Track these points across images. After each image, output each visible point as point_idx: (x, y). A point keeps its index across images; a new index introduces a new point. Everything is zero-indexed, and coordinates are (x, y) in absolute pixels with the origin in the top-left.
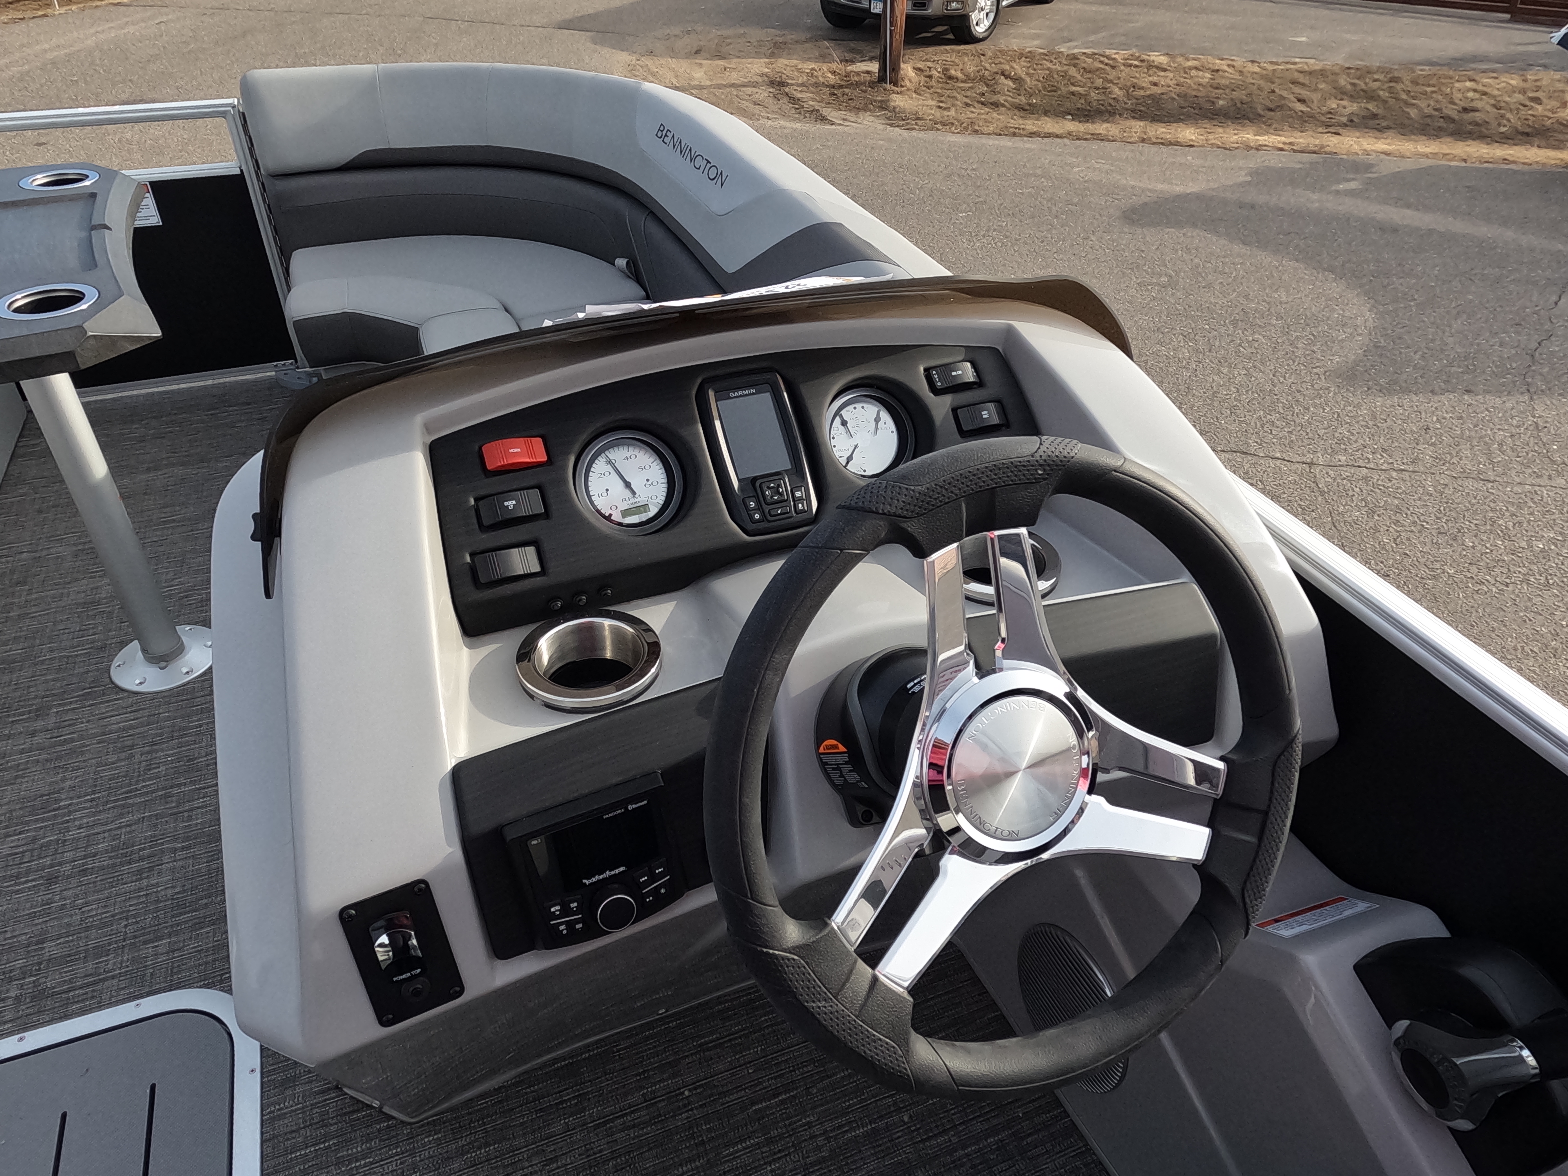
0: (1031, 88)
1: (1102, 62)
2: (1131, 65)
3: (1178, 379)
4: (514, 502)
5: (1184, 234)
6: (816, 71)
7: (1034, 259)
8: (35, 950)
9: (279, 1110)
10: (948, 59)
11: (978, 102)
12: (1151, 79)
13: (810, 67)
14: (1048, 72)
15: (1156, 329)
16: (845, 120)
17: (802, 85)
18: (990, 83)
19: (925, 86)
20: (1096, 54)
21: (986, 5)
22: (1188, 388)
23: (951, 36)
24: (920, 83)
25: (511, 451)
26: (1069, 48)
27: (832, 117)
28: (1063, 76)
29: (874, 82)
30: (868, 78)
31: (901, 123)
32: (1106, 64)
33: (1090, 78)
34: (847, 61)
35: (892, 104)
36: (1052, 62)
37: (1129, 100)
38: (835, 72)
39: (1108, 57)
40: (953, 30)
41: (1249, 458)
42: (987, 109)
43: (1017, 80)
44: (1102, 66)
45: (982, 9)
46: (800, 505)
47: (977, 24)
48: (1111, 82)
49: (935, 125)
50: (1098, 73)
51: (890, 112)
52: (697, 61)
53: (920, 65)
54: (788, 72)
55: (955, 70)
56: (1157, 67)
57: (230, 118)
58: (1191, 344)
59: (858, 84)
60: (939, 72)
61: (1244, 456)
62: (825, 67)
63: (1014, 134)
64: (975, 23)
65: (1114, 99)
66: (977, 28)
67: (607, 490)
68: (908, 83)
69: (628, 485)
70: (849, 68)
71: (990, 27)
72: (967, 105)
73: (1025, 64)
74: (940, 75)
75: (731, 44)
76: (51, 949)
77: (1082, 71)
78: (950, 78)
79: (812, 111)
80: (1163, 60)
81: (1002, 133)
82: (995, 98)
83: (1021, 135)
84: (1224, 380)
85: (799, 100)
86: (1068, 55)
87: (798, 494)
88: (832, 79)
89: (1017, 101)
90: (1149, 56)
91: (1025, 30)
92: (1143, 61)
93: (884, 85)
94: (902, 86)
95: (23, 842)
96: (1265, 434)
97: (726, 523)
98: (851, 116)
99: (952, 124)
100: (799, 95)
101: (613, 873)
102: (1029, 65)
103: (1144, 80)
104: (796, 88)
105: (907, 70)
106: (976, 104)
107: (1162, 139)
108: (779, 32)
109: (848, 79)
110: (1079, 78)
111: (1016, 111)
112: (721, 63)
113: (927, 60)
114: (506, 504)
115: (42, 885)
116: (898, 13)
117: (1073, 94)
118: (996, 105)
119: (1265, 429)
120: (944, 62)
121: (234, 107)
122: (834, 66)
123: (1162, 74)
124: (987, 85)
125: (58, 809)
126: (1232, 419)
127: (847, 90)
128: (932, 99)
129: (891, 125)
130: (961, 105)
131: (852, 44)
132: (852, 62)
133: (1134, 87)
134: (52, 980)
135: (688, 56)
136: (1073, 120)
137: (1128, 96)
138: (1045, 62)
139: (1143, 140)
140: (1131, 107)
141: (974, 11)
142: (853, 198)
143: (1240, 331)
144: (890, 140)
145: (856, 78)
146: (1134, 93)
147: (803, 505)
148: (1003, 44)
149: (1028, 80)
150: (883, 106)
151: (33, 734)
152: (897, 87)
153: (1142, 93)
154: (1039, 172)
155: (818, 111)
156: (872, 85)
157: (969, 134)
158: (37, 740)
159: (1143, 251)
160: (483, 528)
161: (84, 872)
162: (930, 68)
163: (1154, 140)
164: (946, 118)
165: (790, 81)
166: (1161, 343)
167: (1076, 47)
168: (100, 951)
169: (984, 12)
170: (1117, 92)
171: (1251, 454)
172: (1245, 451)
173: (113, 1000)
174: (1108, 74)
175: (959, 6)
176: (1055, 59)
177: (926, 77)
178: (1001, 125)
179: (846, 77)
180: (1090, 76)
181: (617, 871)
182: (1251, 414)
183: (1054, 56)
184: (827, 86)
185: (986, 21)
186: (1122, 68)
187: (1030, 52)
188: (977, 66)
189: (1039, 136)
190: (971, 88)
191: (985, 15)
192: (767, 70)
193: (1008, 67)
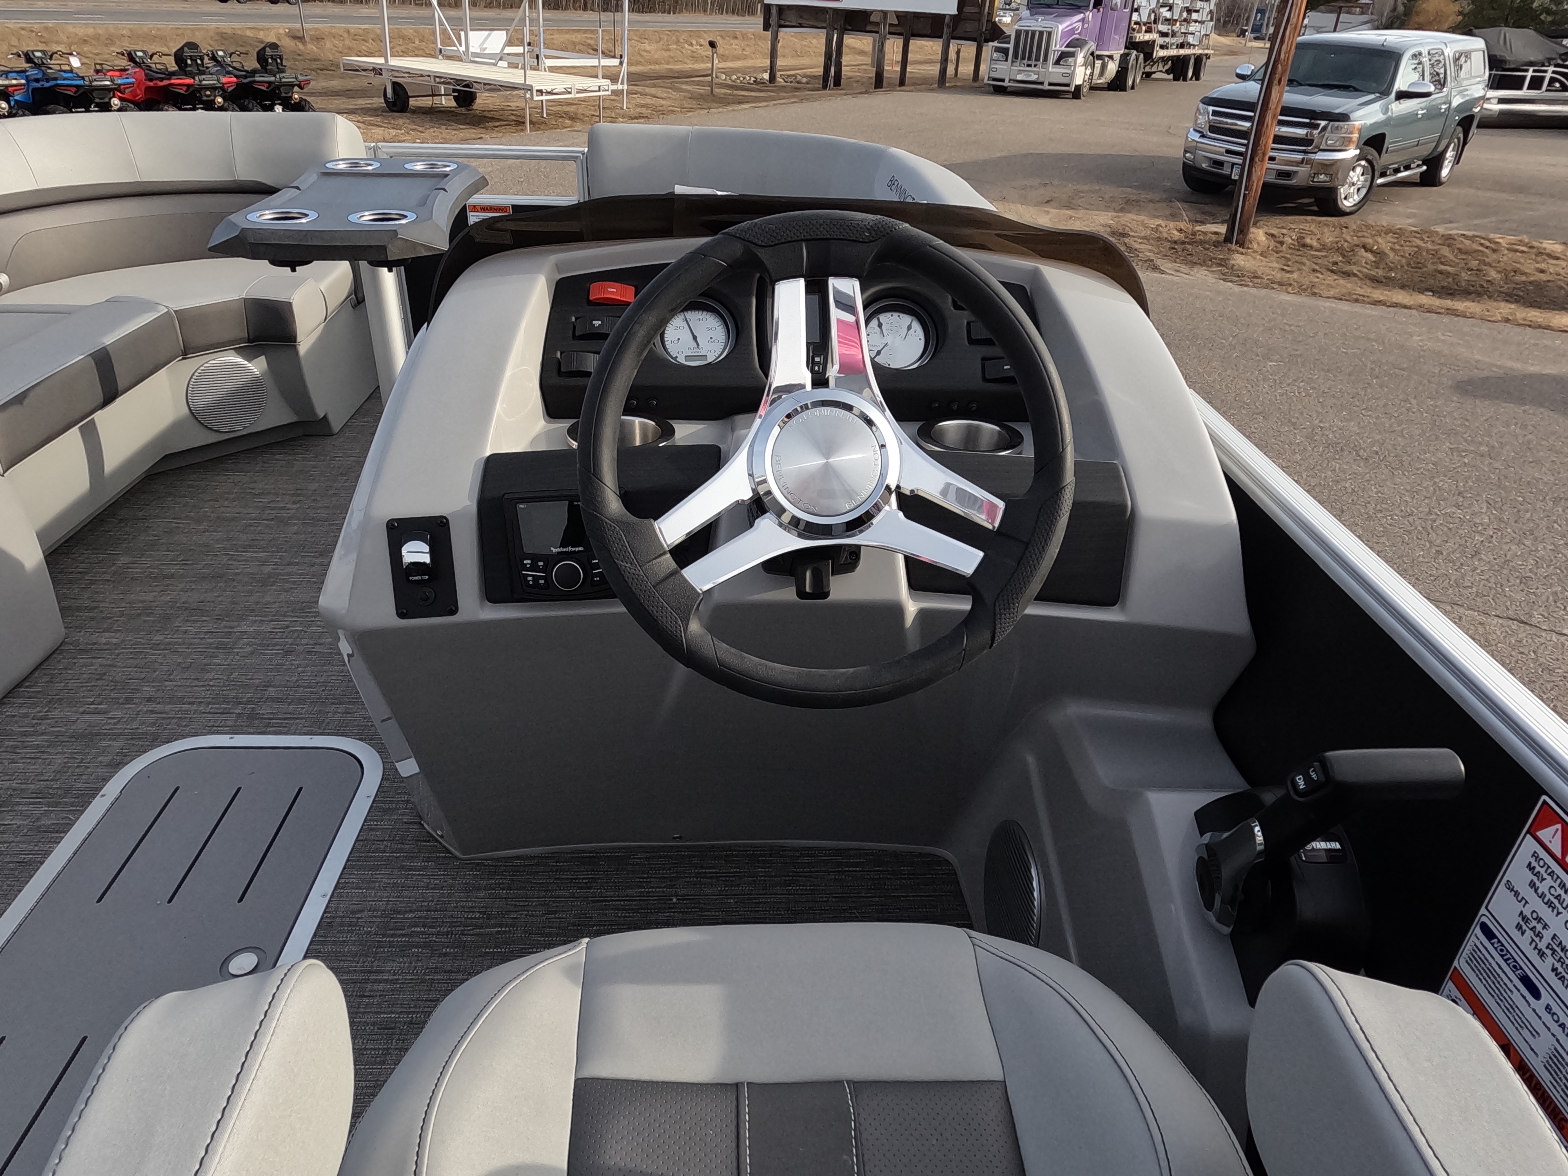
0: (1393, 263)
1: (1482, 245)
2: (1516, 251)
3: (1466, 541)
4: (600, 322)
5: (1524, 411)
6: (1162, 227)
7: (1338, 411)
8: (261, 690)
9: (376, 825)
10: (1306, 228)
11: (1328, 270)
12: (1538, 266)
13: (1157, 224)
14: (1416, 249)
15: (1457, 492)
16: (1178, 271)
17: (1145, 238)
18: (1347, 254)
19: (1274, 251)
20: (1477, 236)
21: (1358, 180)
22: (1476, 552)
23: (1315, 208)
24: (1269, 247)
25: (609, 290)
26: (1446, 229)
27: (1167, 268)
28: (1433, 254)
29: (1218, 242)
30: (1214, 237)
31: (1236, 279)
32: (1487, 248)
33: (1464, 259)
34: (1197, 222)
35: (1232, 262)
36: (1423, 240)
37: (1506, 283)
38: (1181, 230)
39: (1490, 240)
40: (1318, 202)
41: (1527, 627)
42: (1335, 277)
43: (1380, 254)
44: (1481, 248)
45: (1353, 184)
46: (816, 368)
47: (1345, 198)
48: (1489, 265)
49: (1271, 284)
50: (1474, 255)
51: (1227, 268)
52: (1046, 209)
53: (1274, 231)
54: (1134, 225)
55: (1311, 239)
56: (1550, 256)
57: (579, 162)
58: (1494, 512)
59: (1202, 242)
60: (1293, 240)
61: (1522, 625)
62: (1172, 225)
63: (1357, 301)
64: (1343, 196)
65: (1488, 281)
66: (1345, 202)
67: (679, 339)
68: (1255, 246)
69: (695, 338)
70: (1198, 228)
71: (1359, 202)
72: (1314, 270)
73: (1392, 240)
74: (1293, 242)
75: (1083, 197)
76: (271, 692)
77: (1456, 251)
78: (1304, 246)
79: (1146, 261)
80: (1558, 248)
81: (1343, 298)
82: (1347, 268)
83: (1363, 302)
84: (1523, 551)
85: (1136, 250)
86: (1443, 236)
87: (817, 359)
88: (1176, 235)
89: (1374, 273)
90: (1541, 243)
91: (1401, 209)
92: (1532, 247)
93: (1229, 245)
94: (1248, 248)
95: (280, 626)
96: (1557, 609)
97: (754, 369)
98: (1184, 268)
99: (1291, 285)
100: (1137, 246)
101: (573, 549)
102: (1396, 241)
103: (1529, 266)
104: (1136, 239)
105: (1258, 235)
106: (1324, 271)
107: (1531, 321)
108: (1135, 192)
109: (1193, 237)
110: (1451, 257)
111: (1368, 281)
112: (1069, 212)
113: (1283, 228)
114: (594, 322)
115: (280, 653)
116: (1254, 178)
117: (1441, 272)
118: (1347, 274)
119: (1558, 604)
120: (1302, 231)
121: (583, 154)
122: (1182, 225)
123: (1554, 262)
124: (1344, 256)
125: (309, 612)
126: (1521, 588)
127: (1188, 247)
128: (1277, 262)
129: (1224, 280)
130: (1307, 270)
131: (1207, 208)
132: (1203, 223)
133: (1515, 272)
134: (264, 710)
135: (1038, 204)
136: (1433, 296)
137: (1507, 279)
138: (1415, 239)
139: (1507, 320)
140: (1507, 291)
141: (1343, 185)
142: (1162, 336)
143: (1560, 510)
144: (1218, 293)
145: (1201, 237)
146: (1514, 278)
147: (819, 368)
148: (1371, 219)
149: (1391, 255)
150: (1222, 263)
151: (312, 566)
152: (1243, 248)
153: (1524, 278)
154: (1372, 336)
155: (1152, 261)
156: (1216, 244)
157: (1307, 296)
158: (314, 569)
159: (1467, 420)
160: (574, 337)
161: (309, 653)
162: (1283, 234)
163: (1521, 322)
164: (1286, 280)
165: (1132, 234)
166: (1458, 506)
167: (1457, 228)
168: (301, 701)
169: (1356, 187)
170: (1493, 274)
171: (1531, 625)
172: (1525, 620)
173: (298, 731)
174: (1487, 257)
175: (1328, 179)
176: (1428, 237)
177: (1277, 242)
178: (1344, 291)
179: (1192, 235)
180: (1464, 257)
181: (577, 549)
182: (1545, 587)
183: (1427, 235)
184: (1169, 241)
185: (1356, 197)
186: (1506, 252)
187: (1400, 229)
188: (1337, 238)
189: (1384, 304)
190: (1325, 257)
191: (1356, 190)
192: (1112, 222)
193: (1370, 241)
